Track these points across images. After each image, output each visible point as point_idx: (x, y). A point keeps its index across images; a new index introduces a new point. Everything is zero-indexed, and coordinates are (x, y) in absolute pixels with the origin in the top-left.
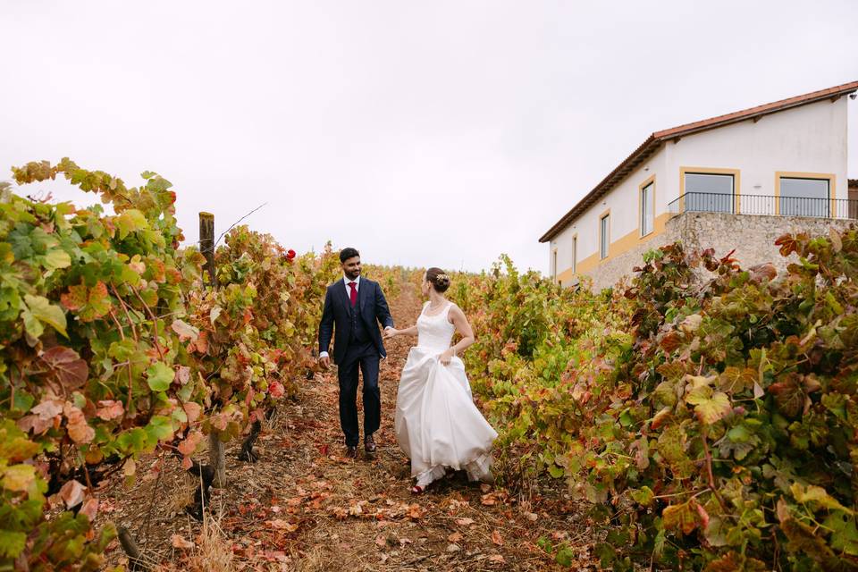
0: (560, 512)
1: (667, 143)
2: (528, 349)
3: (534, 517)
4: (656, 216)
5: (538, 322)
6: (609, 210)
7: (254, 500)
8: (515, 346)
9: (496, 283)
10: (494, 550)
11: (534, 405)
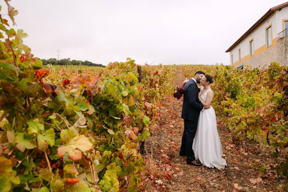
0: (255, 153)
1: (276, 11)
2: (234, 95)
3: (246, 154)
4: (273, 39)
5: (237, 86)
6: (253, 38)
7: (155, 148)
8: (229, 95)
9: (217, 72)
10: (235, 165)
11: (246, 119)
